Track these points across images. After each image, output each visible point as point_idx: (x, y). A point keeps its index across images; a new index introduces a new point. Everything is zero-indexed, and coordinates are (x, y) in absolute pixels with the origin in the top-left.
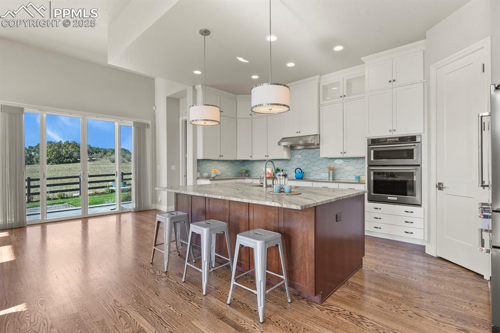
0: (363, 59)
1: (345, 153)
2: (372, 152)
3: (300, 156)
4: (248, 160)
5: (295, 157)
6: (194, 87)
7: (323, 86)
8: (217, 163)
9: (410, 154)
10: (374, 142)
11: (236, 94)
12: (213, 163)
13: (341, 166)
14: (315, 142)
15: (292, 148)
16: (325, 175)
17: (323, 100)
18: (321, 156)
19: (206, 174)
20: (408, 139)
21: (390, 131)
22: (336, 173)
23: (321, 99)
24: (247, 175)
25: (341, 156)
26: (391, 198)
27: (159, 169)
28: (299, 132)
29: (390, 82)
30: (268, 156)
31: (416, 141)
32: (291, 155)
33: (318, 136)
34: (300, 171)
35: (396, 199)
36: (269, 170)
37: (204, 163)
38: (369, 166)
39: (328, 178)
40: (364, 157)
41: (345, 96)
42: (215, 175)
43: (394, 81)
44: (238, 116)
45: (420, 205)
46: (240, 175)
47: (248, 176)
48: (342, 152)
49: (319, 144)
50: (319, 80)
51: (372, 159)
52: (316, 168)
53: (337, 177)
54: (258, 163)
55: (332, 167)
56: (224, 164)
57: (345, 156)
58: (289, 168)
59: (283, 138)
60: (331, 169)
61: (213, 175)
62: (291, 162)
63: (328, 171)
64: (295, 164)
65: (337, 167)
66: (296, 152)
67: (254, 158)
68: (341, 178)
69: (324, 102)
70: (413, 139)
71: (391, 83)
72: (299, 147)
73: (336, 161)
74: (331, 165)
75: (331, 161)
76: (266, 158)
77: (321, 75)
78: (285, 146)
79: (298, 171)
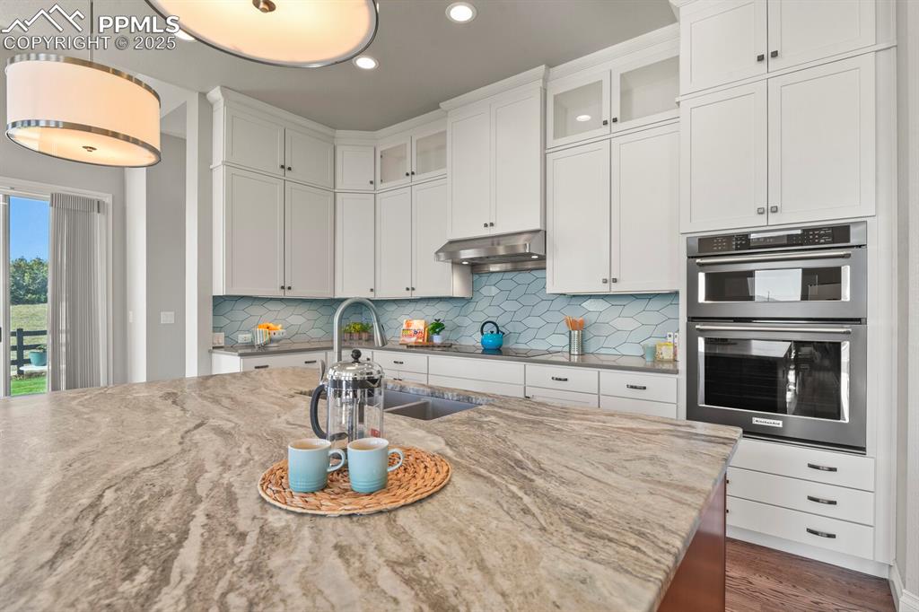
1: (615, 281)
2: (702, 277)
3: (494, 291)
5: (483, 291)
6: (203, 96)
7: (555, 97)
8: (279, 307)
10: (706, 246)
11: (334, 128)
12: (270, 306)
13: (601, 319)
14: (536, 250)
15: (475, 267)
16: (559, 342)
17: (555, 137)
18: (550, 289)
19: (243, 338)
20: (821, 236)
22: (588, 335)
23: (550, 132)
24: (364, 336)
25: (604, 289)
27: (131, 321)
28: (492, 224)
29: (761, 58)
30: (413, 289)
31: (848, 241)
32: (474, 288)
33: (541, 234)
34: (495, 330)
36: (418, 325)
37: (240, 305)
38: (692, 319)
39: (567, 349)
40: (676, 294)
41: (615, 120)
42: (266, 339)
43: (774, 54)
44: (339, 186)
45: (860, 449)
47: (367, 340)
48: (608, 278)
49: (542, 258)
50: (545, 80)
51: (701, 298)
52: (534, 322)
53: (592, 346)
54: (393, 308)
55: (579, 319)
56: (302, 309)
57: (616, 289)
58: (467, 321)
59: (451, 242)
60: (575, 325)
61: (260, 341)
62: (472, 305)
63: (565, 329)
64: (483, 311)
65: (591, 318)
66: (484, 278)
68: (603, 351)
69: (558, 142)
70: (839, 234)
71: (763, 65)
72: (494, 268)
73: (589, 305)
74: (576, 313)
75: (574, 301)
76: (408, 295)
77: (550, 65)
78: (457, 263)
79: (488, 327)
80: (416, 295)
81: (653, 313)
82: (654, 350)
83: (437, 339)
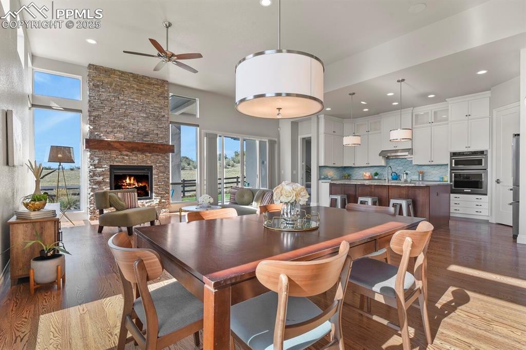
0: (447, 100)
1: (432, 161)
2: (453, 161)
4: (351, 167)
5: (390, 164)
6: (318, 116)
7: (415, 115)
9: (479, 162)
10: (454, 154)
11: (343, 118)
13: (428, 171)
15: (388, 158)
18: (414, 163)
20: (478, 153)
21: (466, 147)
22: (424, 175)
23: (414, 124)
24: (349, 178)
25: (430, 163)
26: (466, 190)
29: (467, 116)
31: (484, 154)
32: (387, 163)
33: (411, 150)
34: (395, 174)
35: (470, 191)
36: (369, 174)
37: (322, 168)
38: (451, 170)
39: (418, 179)
40: (447, 165)
41: (432, 122)
43: (470, 115)
44: (344, 135)
45: (486, 195)
46: (344, 178)
48: (430, 161)
50: (413, 110)
51: (453, 165)
53: (425, 178)
54: (357, 169)
57: (432, 163)
58: (385, 173)
59: (382, 151)
60: (421, 173)
62: (387, 168)
63: (418, 174)
65: (425, 171)
66: (391, 161)
67: (356, 166)
68: (428, 179)
69: (416, 126)
70: (482, 153)
73: (425, 167)
74: (421, 170)
75: (420, 167)
76: (367, 165)
77: (414, 107)
78: (384, 157)
79: (393, 174)
80: (369, 165)
81: (442, 169)
82: (443, 178)
83: (376, 177)
